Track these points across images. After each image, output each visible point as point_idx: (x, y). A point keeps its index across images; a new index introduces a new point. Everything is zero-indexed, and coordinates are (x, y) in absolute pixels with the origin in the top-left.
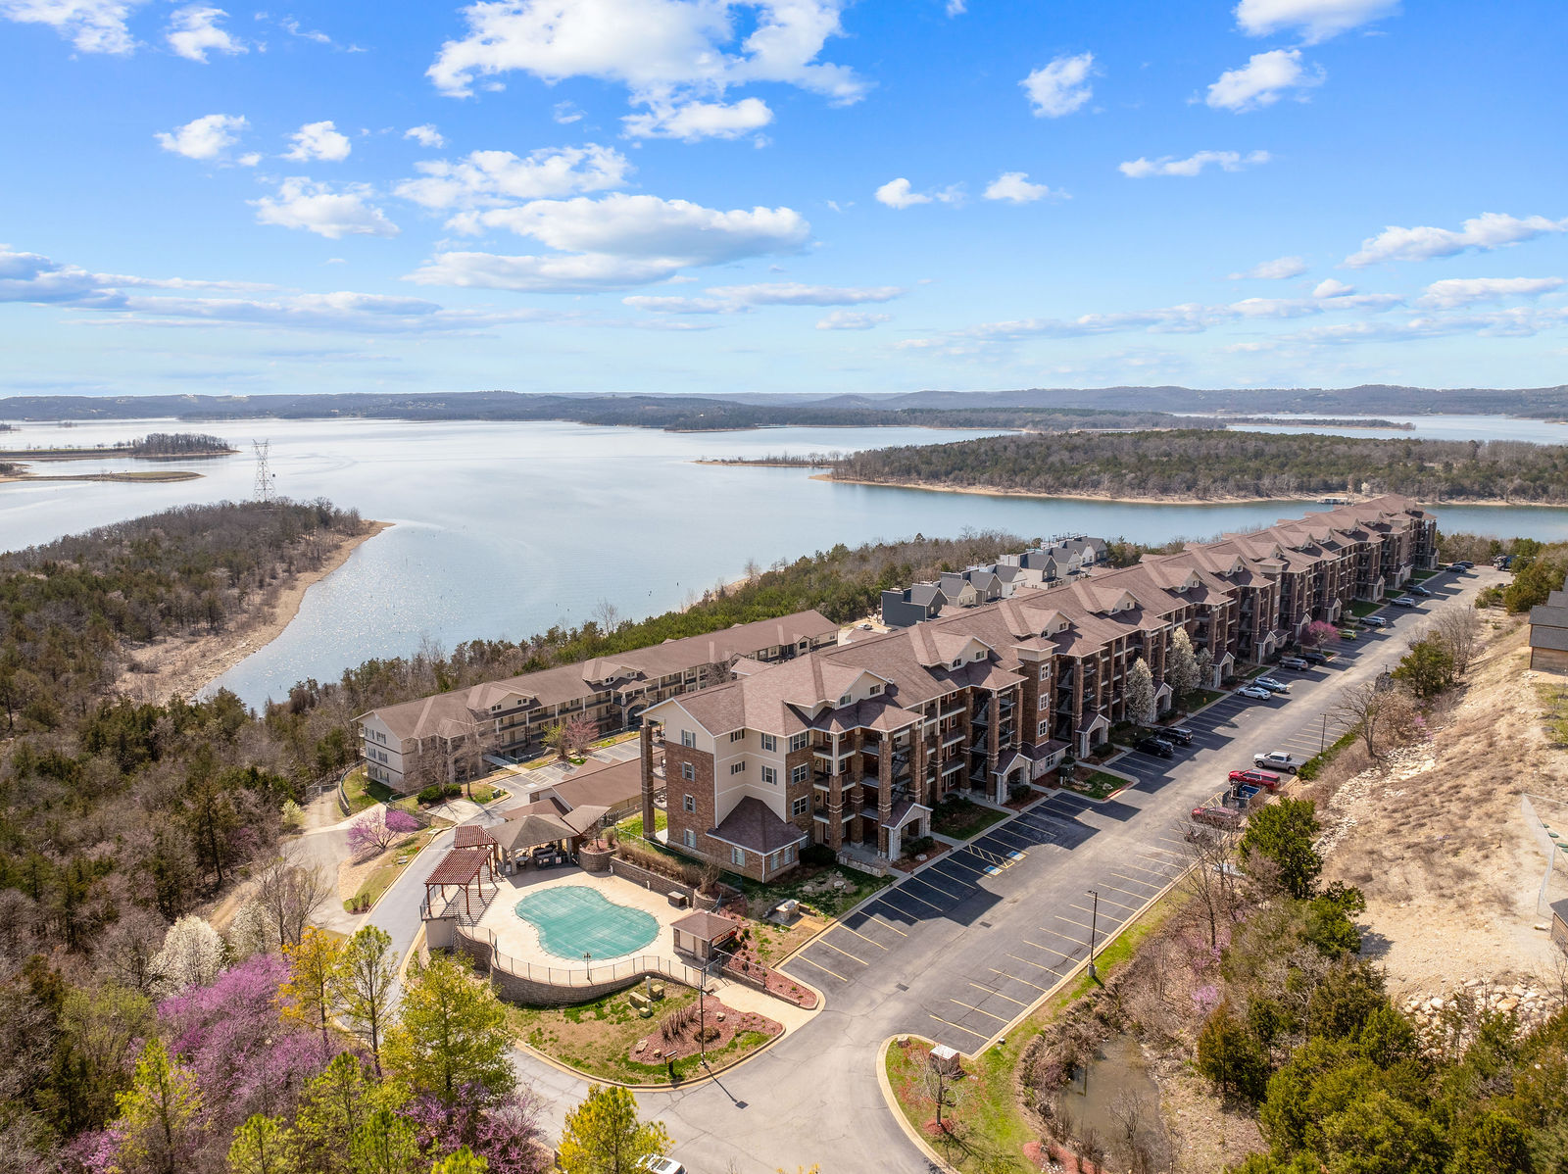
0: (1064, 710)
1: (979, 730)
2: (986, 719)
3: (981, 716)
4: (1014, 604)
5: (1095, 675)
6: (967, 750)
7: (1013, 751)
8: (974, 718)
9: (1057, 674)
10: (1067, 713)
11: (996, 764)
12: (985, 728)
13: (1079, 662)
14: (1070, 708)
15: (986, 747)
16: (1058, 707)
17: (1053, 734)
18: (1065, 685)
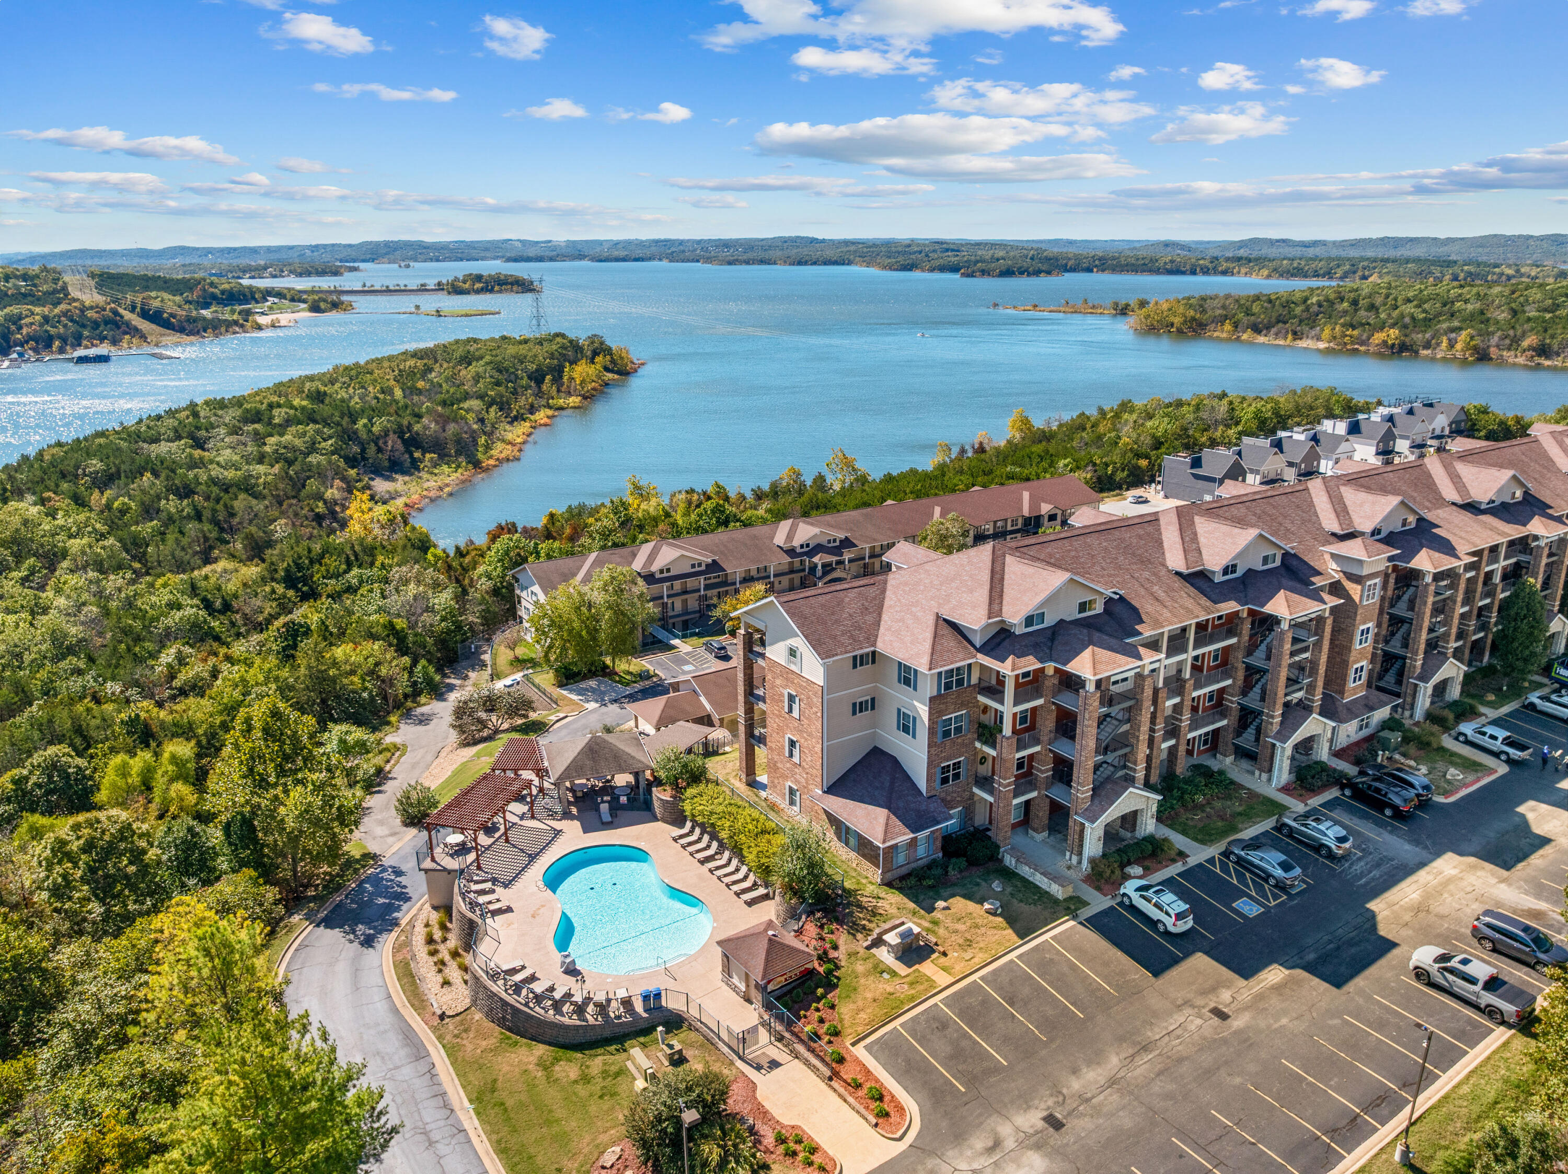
0: (1395, 647)
1: (1253, 674)
2: (1268, 658)
3: (1261, 652)
4: (1332, 486)
5: (1452, 599)
6: (1233, 702)
7: (1304, 708)
8: (1249, 653)
9: (1390, 593)
10: (1399, 651)
11: (1276, 728)
12: (1263, 672)
13: (1429, 579)
14: (1405, 645)
15: (1263, 699)
16: (1387, 642)
17: (1375, 683)
18: (1401, 610)
